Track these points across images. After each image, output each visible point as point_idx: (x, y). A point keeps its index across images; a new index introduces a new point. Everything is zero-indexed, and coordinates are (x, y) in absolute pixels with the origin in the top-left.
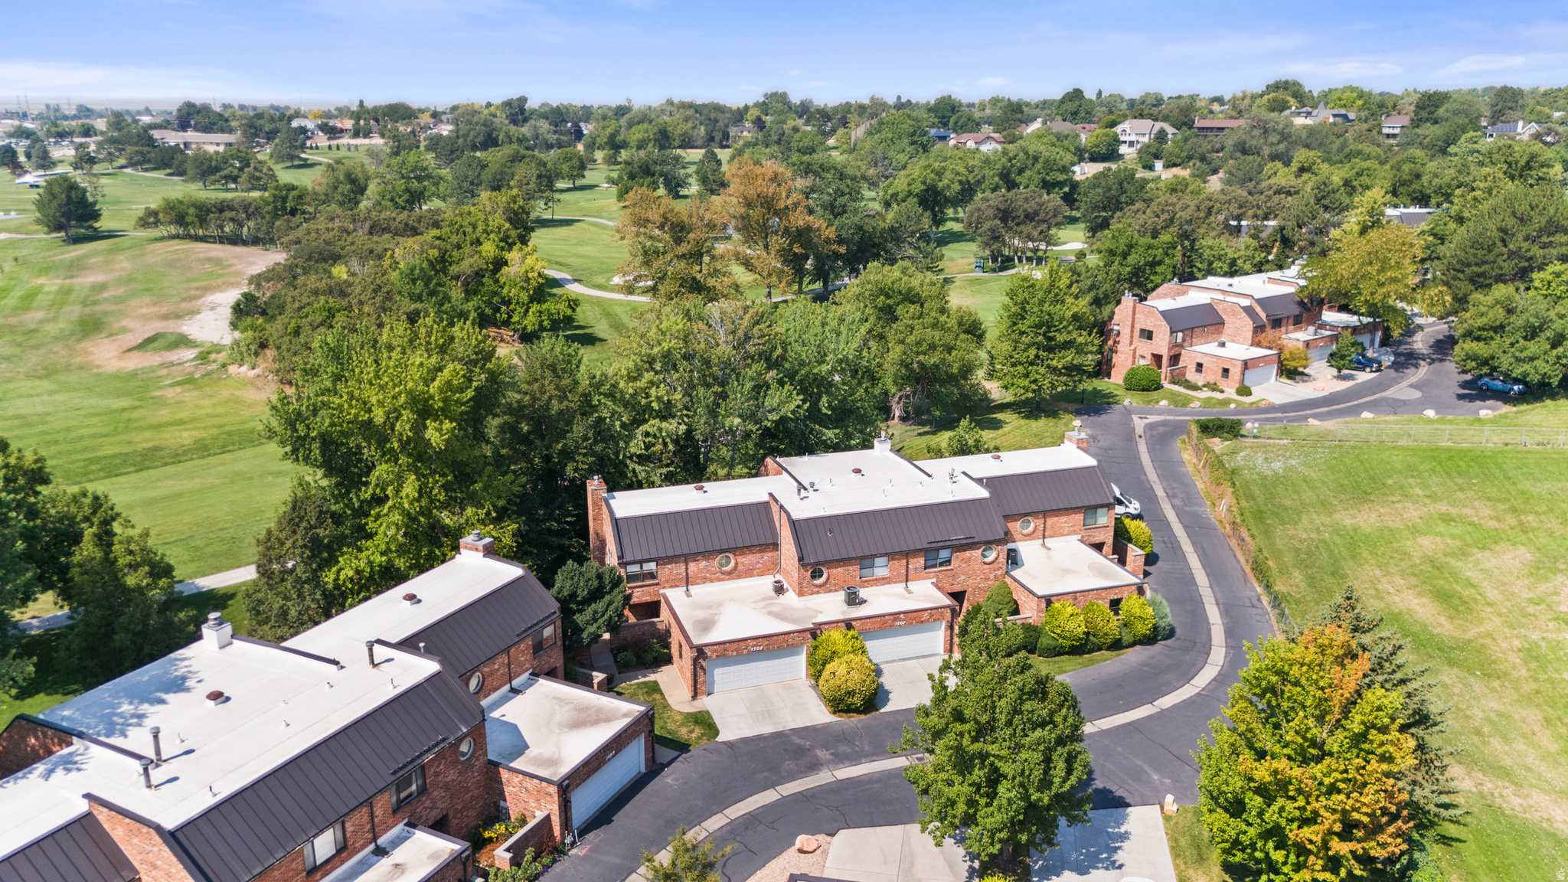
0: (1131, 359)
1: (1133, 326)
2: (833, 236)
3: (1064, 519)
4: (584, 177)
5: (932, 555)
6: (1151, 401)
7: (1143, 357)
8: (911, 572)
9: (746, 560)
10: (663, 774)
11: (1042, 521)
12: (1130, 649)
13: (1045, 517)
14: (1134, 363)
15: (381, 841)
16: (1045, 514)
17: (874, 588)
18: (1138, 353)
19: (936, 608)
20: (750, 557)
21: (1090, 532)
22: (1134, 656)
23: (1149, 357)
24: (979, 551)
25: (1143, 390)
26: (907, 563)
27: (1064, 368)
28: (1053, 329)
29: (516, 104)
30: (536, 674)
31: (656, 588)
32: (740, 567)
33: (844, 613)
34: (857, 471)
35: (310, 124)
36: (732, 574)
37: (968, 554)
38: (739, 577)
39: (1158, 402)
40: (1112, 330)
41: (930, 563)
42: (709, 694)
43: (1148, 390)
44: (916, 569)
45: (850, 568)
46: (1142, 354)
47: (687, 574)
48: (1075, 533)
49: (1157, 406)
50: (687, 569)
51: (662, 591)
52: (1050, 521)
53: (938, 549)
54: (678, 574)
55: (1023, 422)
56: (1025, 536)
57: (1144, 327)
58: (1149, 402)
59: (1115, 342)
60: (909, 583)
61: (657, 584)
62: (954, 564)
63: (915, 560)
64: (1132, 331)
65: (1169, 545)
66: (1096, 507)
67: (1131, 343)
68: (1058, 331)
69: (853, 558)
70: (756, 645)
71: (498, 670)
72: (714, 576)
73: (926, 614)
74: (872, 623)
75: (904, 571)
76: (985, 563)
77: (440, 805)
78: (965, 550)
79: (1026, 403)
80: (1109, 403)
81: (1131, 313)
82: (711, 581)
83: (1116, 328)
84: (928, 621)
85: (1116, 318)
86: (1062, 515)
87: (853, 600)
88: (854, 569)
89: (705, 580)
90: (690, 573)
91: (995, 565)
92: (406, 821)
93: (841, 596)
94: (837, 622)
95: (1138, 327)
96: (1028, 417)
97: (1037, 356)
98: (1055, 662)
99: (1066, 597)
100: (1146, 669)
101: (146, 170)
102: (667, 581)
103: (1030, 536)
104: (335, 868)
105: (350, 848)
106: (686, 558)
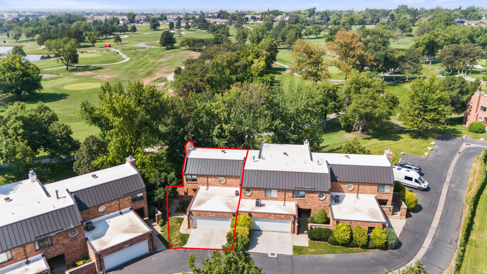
0: (475, 119)
1: (478, 105)
2: (372, 59)
3: (368, 187)
4: (320, 34)
5: (295, 193)
6: (477, 138)
7: (481, 118)
8: (287, 198)
9: (230, 180)
10: (154, 255)
11: (357, 186)
12: (373, 250)
13: (359, 185)
14: (476, 120)
15: (29, 259)
16: (359, 184)
17: (271, 201)
18: (479, 116)
19: (288, 215)
20: (231, 180)
21: (381, 195)
22: (371, 253)
23: (483, 118)
24: (317, 195)
25: (476, 132)
26: (285, 194)
27: (430, 119)
28: (427, 103)
29: (312, 10)
30: (131, 209)
31: (197, 185)
32: (227, 183)
33: (252, 209)
34: (285, 154)
35: (249, 17)
36: (225, 185)
37: (312, 195)
38: (227, 186)
39: (479, 139)
40: (469, 105)
41: (294, 195)
42: (195, 228)
43: (478, 133)
44: (289, 197)
45: (261, 192)
46: (481, 117)
47: (208, 182)
48: (373, 193)
49: (478, 140)
50: (208, 180)
51: (199, 186)
52: (361, 187)
53: (299, 191)
54: (204, 181)
55: (410, 139)
56: (349, 191)
57: (483, 106)
58: (475, 138)
59: (470, 110)
60: (286, 202)
61: (197, 183)
62: (306, 198)
63: (289, 193)
64: (477, 107)
65: (432, 205)
66: (384, 185)
67: (476, 112)
68: (430, 104)
69: (262, 188)
70: (211, 214)
71: (114, 205)
72: (218, 184)
73: (283, 216)
74: (260, 215)
75: (284, 197)
76: (320, 200)
77: (60, 250)
78: (311, 193)
79: (414, 131)
80: (456, 136)
81: (478, 99)
82: (217, 186)
83: (471, 104)
84: (284, 219)
85: (472, 100)
86: (367, 185)
87: (258, 204)
88: (263, 192)
89: (214, 185)
90: (209, 182)
91: (324, 201)
92: (43, 254)
93: (254, 201)
94: (245, 212)
95: (480, 105)
96: (413, 138)
97: (419, 113)
98: (334, 248)
99: (346, 222)
100: (373, 261)
101: (202, 30)
102: (200, 183)
103: (351, 191)
104: (7, 265)
105: (14, 260)
106: (208, 176)
